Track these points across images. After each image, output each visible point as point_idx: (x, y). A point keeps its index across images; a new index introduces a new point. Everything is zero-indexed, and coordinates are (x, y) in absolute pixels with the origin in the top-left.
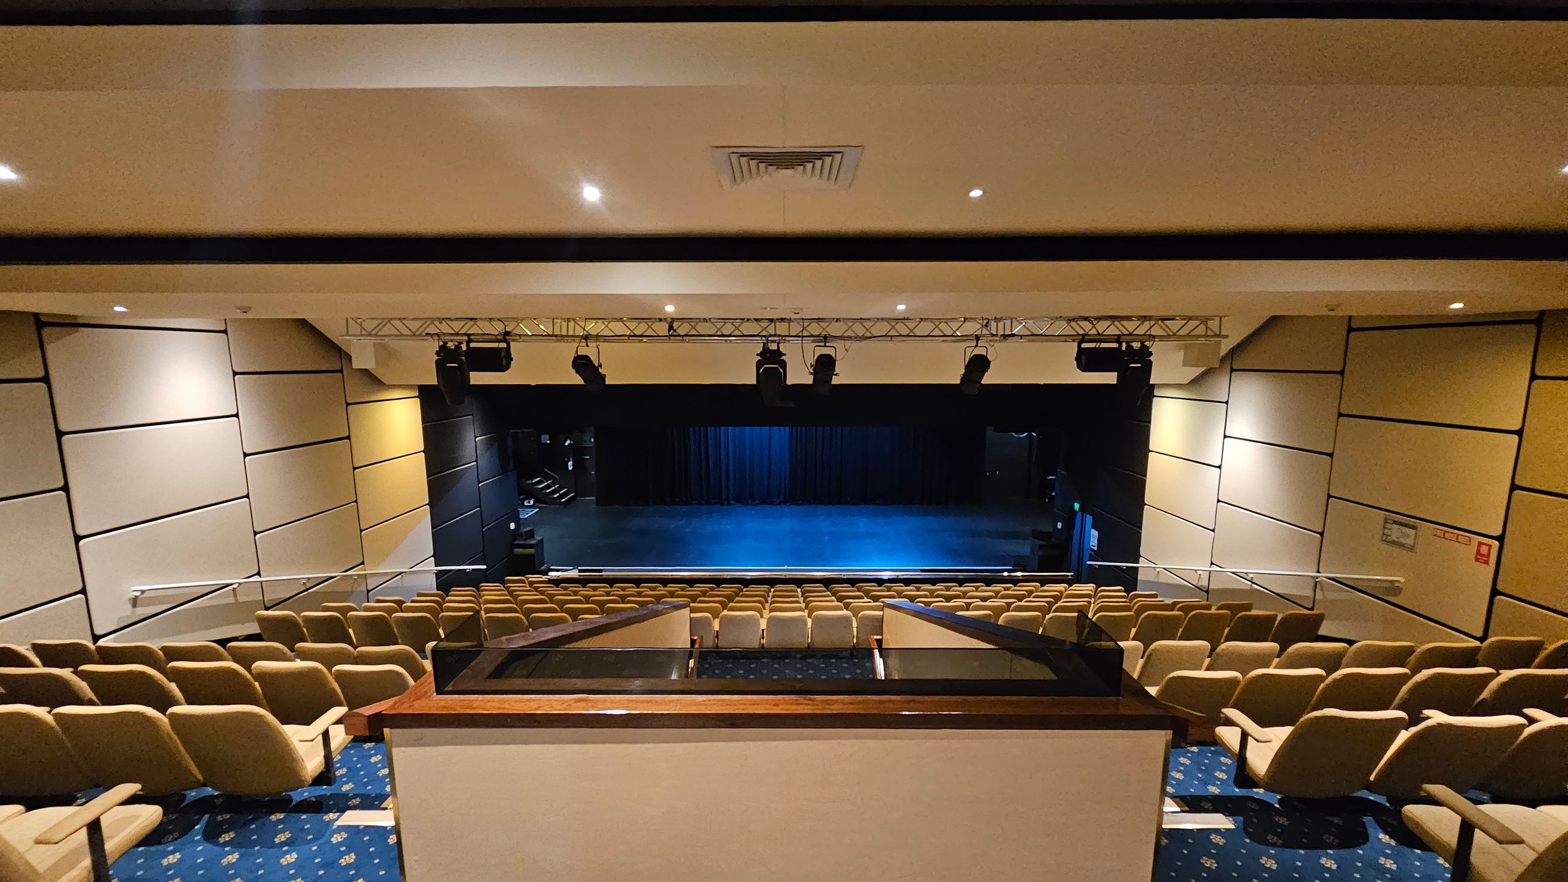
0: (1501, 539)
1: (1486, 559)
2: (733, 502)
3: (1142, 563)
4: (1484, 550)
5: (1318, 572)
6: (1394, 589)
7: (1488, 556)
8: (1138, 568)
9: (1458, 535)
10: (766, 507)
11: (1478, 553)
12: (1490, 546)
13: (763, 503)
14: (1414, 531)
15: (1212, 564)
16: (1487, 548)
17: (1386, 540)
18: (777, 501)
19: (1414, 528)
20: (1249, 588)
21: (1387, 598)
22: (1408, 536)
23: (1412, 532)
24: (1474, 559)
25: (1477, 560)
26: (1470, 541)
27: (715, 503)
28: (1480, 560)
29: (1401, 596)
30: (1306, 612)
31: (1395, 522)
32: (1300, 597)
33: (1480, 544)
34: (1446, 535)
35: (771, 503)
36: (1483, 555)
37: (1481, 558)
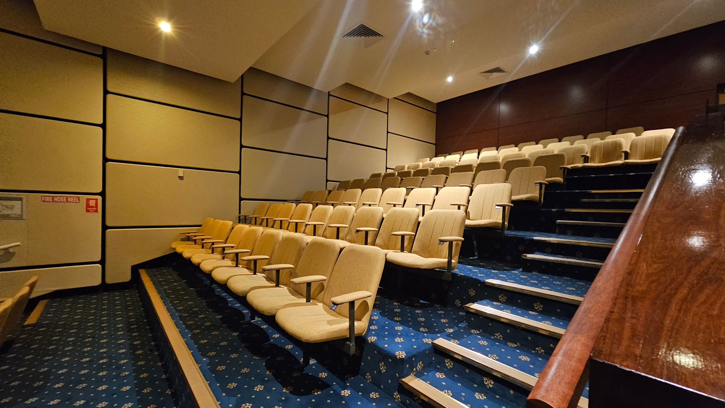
0: (103, 194)
1: (95, 209)
4: (92, 203)
7: (96, 206)
9: (67, 197)
11: (88, 205)
12: (97, 200)
14: (20, 202)
16: (94, 201)
19: (20, 199)
22: (11, 208)
23: (17, 204)
24: (85, 211)
25: (88, 211)
26: (79, 200)
28: (90, 211)
29: (15, 257)
33: (88, 200)
34: (55, 199)
36: (92, 207)
37: (89, 209)
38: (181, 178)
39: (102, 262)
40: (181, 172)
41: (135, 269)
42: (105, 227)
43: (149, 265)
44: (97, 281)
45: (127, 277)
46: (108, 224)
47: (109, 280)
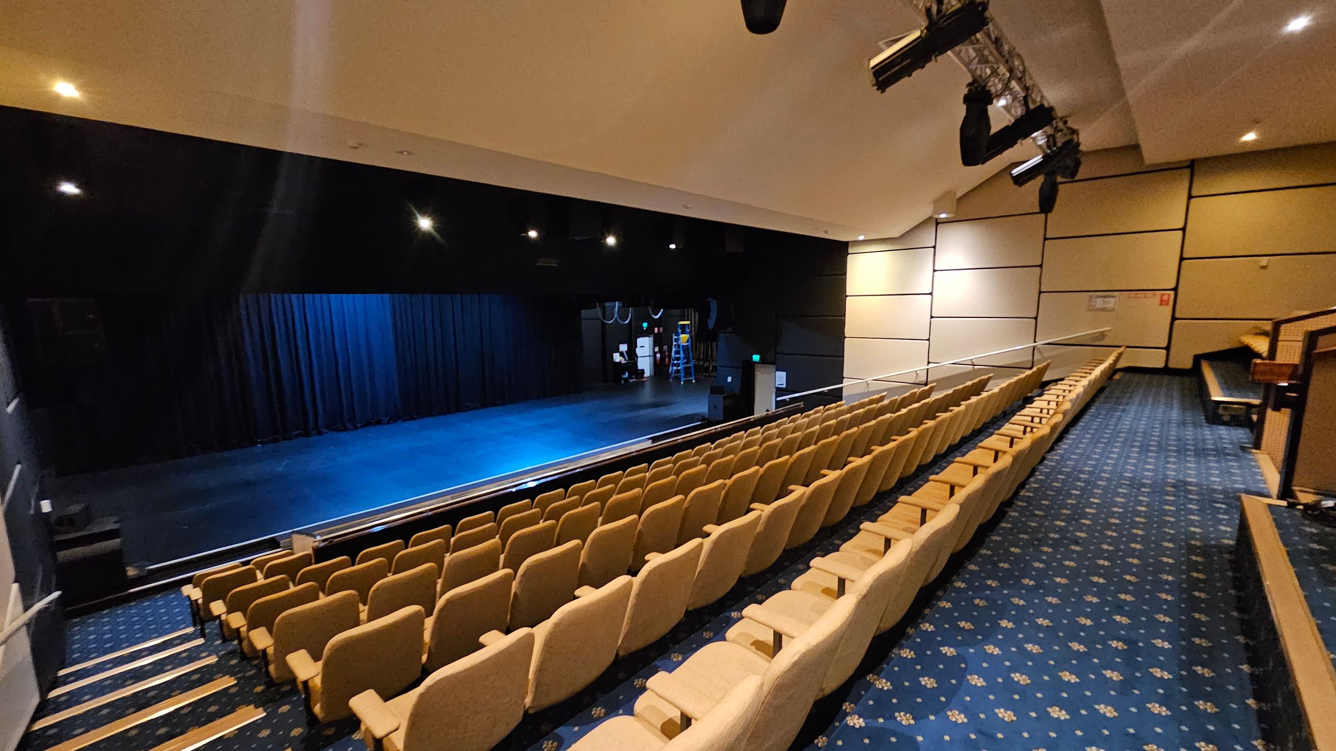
0: (1175, 289)
1: (1168, 303)
2: (326, 430)
3: (846, 383)
4: (1165, 298)
5: (1035, 342)
6: (1103, 335)
7: (1168, 300)
8: (842, 388)
9: (1147, 294)
10: (372, 429)
11: (1162, 300)
12: (1169, 295)
13: (367, 424)
14: (1114, 298)
15: (929, 363)
16: (1167, 296)
17: (1091, 309)
18: (385, 419)
19: (1115, 296)
20: (971, 369)
21: (1097, 343)
22: (1109, 303)
23: (1112, 300)
24: (1159, 305)
25: (1161, 305)
26: (1154, 296)
27: (298, 435)
28: (1164, 305)
29: (1106, 338)
30: (1029, 372)
31: (1099, 297)
32: (1017, 363)
33: (1162, 295)
34: (1137, 295)
35: (379, 423)
36: (1165, 301)
37: (1162, 302)
38: (1264, 267)
39: (1168, 348)
40: (1264, 261)
41: (1198, 359)
42: (1174, 319)
43: (1212, 357)
44: (1160, 364)
45: (1188, 364)
46: (1177, 315)
47: (1172, 365)
